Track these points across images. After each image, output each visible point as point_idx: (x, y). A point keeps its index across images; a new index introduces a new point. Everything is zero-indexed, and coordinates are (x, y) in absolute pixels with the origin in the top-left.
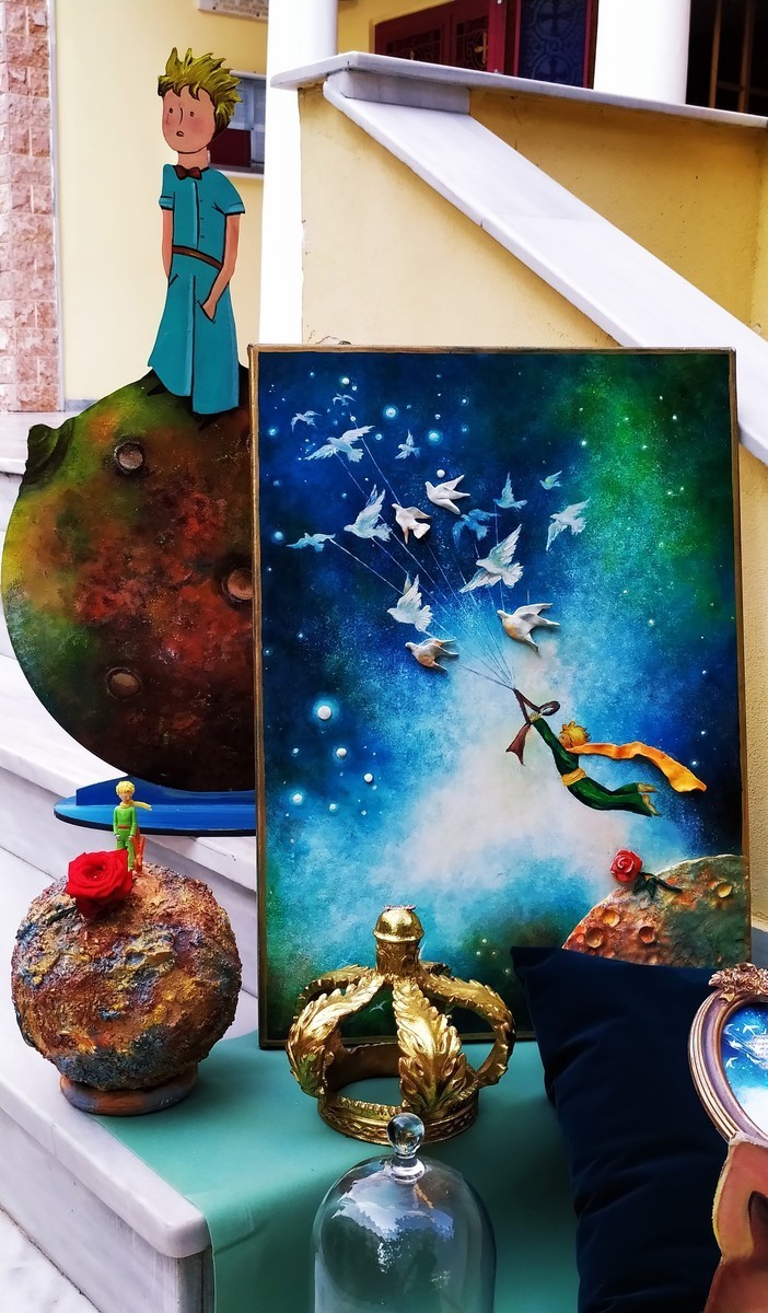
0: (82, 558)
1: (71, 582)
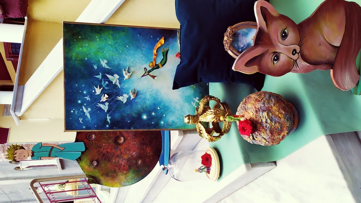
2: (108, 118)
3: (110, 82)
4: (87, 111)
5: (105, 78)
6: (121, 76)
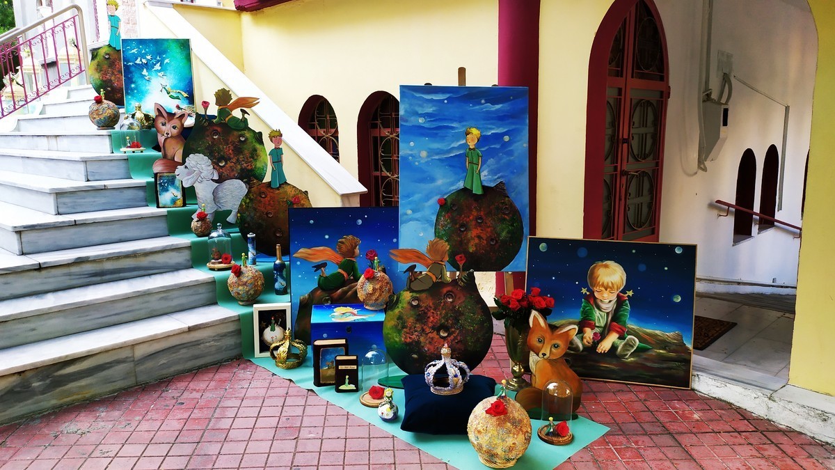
0: (101, 71)
1: (99, 74)
2: (131, 64)
3: (155, 64)
4: (134, 51)
5: (158, 61)
6: (160, 71)
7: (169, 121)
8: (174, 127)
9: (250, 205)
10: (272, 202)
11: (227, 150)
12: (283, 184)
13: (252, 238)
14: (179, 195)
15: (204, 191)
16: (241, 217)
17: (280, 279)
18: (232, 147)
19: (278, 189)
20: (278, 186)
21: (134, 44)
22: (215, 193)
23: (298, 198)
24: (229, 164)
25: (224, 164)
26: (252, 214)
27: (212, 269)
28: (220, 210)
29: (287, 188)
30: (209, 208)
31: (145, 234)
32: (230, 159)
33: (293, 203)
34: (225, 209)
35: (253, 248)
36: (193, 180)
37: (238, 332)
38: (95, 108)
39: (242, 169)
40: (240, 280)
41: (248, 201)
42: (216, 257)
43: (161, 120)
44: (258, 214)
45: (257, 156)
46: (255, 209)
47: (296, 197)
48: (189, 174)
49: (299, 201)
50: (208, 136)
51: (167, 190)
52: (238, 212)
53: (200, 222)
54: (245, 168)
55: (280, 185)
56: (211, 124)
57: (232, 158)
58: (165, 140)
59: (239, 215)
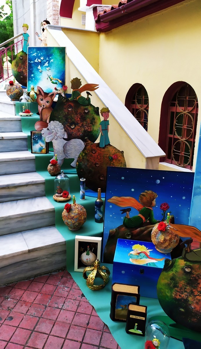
0: (18, 66)
1: (17, 68)
7: (45, 98)
8: (47, 102)
9: (85, 157)
10: (99, 157)
11: (77, 118)
12: (107, 145)
13: (83, 182)
14: (44, 146)
15: (58, 145)
16: (79, 165)
17: (98, 213)
18: (79, 117)
19: (104, 148)
20: (104, 146)
21: (35, 51)
22: (64, 147)
23: (117, 156)
24: (77, 127)
25: (74, 127)
26: (86, 164)
27: (56, 201)
28: (67, 158)
29: (110, 148)
30: (60, 156)
31: (22, 170)
32: (78, 124)
33: (112, 159)
34: (70, 157)
35: (83, 188)
36: (51, 138)
37: (64, 252)
38: (9, 88)
39: (85, 131)
40: (69, 215)
41: (84, 154)
42: (59, 192)
43: (40, 97)
44: (90, 164)
45: (95, 123)
46: (88, 161)
47: (115, 154)
48: (50, 134)
49: (117, 158)
50: (65, 109)
51: (37, 143)
52: (77, 161)
53: (52, 167)
54: (87, 130)
55: (105, 146)
56: (68, 101)
57: (79, 124)
58: (42, 109)
59: (77, 163)
